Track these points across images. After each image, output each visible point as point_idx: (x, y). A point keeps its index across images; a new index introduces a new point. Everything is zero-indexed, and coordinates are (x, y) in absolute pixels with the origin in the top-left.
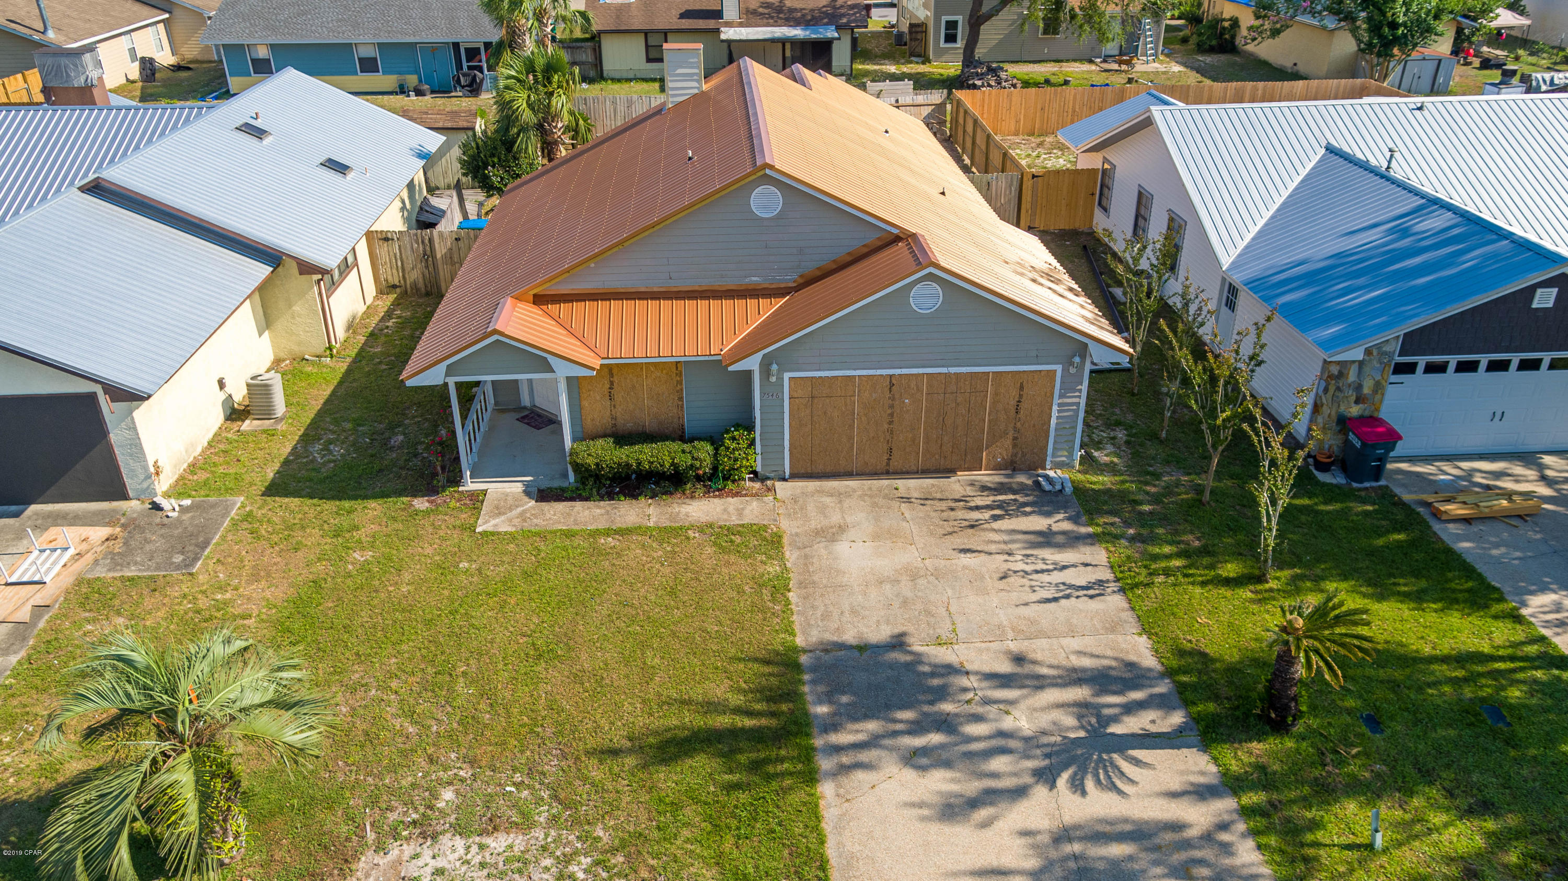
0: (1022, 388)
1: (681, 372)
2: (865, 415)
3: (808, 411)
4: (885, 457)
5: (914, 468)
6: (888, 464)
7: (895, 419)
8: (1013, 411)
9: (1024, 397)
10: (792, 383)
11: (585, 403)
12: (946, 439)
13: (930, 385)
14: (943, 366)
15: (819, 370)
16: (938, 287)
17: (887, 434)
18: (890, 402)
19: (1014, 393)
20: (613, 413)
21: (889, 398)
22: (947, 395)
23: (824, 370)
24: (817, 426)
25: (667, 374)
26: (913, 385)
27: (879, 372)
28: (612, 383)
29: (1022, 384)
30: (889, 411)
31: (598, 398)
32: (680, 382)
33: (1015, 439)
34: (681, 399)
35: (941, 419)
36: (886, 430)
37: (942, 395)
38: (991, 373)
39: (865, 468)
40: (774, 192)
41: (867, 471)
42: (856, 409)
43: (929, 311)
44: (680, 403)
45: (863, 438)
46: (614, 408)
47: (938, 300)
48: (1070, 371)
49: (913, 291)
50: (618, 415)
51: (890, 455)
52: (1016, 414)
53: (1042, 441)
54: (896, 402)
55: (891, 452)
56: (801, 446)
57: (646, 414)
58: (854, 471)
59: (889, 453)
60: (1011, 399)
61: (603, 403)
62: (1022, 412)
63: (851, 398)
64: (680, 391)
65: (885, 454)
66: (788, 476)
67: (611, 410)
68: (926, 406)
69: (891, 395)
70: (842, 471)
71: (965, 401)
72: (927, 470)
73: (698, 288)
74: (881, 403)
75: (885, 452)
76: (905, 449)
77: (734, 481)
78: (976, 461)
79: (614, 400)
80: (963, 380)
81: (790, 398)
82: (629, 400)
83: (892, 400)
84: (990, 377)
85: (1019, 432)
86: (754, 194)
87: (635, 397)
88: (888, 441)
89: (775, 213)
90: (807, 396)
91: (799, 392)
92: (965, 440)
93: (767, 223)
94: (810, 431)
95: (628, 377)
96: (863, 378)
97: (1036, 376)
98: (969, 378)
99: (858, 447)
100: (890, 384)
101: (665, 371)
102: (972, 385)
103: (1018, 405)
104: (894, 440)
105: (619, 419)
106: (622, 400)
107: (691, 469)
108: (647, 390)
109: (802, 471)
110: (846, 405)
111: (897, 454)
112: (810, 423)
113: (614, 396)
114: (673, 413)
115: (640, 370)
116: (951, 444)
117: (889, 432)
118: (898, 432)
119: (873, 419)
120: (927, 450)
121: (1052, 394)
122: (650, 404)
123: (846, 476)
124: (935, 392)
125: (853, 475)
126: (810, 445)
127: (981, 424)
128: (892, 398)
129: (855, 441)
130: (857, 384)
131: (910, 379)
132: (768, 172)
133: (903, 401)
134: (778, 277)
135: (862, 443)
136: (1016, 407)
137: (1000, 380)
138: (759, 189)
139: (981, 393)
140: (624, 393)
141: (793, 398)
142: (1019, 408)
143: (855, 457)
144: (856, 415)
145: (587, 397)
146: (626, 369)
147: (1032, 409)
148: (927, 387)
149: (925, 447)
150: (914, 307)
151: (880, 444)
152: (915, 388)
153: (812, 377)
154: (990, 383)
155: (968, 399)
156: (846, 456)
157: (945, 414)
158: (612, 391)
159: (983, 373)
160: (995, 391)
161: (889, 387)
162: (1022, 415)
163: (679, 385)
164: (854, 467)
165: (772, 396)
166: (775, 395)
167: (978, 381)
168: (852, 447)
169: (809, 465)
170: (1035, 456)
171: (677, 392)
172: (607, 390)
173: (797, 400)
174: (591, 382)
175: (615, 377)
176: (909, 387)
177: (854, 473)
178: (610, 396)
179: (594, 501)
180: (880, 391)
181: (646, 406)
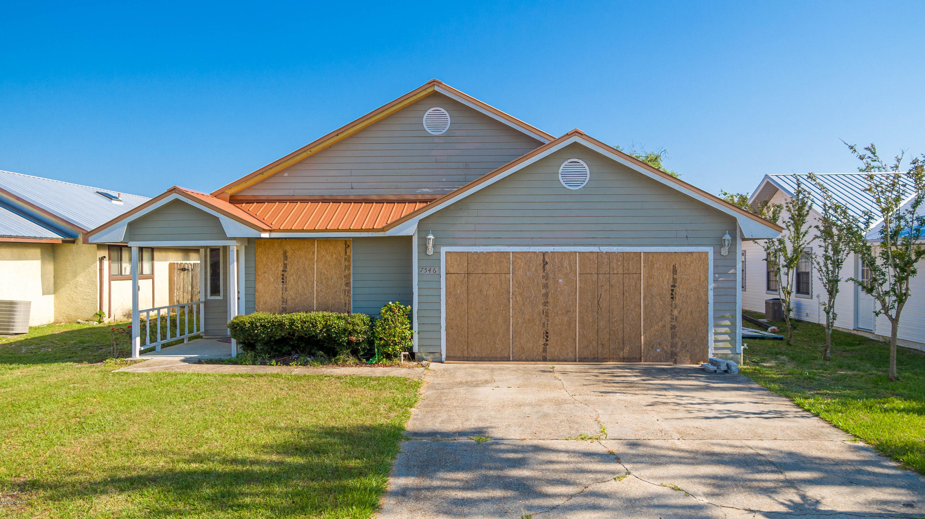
0: (675, 271)
1: (349, 257)
2: (521, 294)
3: (464, 288)
4: (542, 342)
5: (571, 355)
6: (545, 350)
7: (550, 300)
8: (669, 296)
9: (679, 281)
10: (449, 258)
11: (260, 286)
12: (602, 324)
13: (583, 265)
14: (595, 245)
15: (475, 245)
16: (585, 165)
17: (543, 316)
18: (544, 281)
19: (668, 275)
20: (285, 297)
21: (543, 277)
22: (601, 276)
23: (479, 245)
24: (473, 304)
25: (336, 259)
26: (566, 263)
27: (532, 249)
28: (285, 265)
29: (674, 266)
30: (544, 291)
31: (272, 280)
32: (348, 267)
33: (673, 327)
34: (348, 284)
35: (596, 301)
36: (541, 312)
37: (596, 276)
38: (642, 254)
39: (522, 354)
40: (443, 110)
41: (524, 358)
42: (511, 288)
43: (577, 188)
44: (347, 288)
45: (519, 319)
46: (286, 291)
47: (585, 178)
48: (722, 254)
49: (561, 168)
50: (289, 298)
51: (547, 340)
52: (671, 300)
53: (702, 330)
54: (551, 282)
55: (547, 337)
56: (457, 326)
57: (315, 299)
58: (511, 356)
59: (545, 337)
60: (666, 283)
61: (276, 285)
62: (677, 298)
63: (505, 276)
64: (347, 277)
65: (542, 339)
66: (444, 356)
67: (282, 293)
68: (580, 287)
69: (544, 274)
70: (499, 356)
71: (619, 283)
72: (585, 358)
73: (375, 198)
74: (536, 282)
75: (542, 336)
76: (561, 334)
77: (388, 356)
78: (635, 351)
79: (286, 283)
80: (615, 260)
81: (446, 274)
82: (300, 284)
83: (546, 280)
84: (642, 258)
85: (676, 320)
86: (426, 115)
87: (306, 281)
88: (544, 324)
89: (444, 131)
90: (463, 272)
91: (455, 267)
92: (621, 326)
93: (436, 140)
94: (466, 311)
95: (301, 261)
96: (517, 255)
97: (688, 259)
98: (621, 259)
99: (514, 330)
100: (544, 262)
101: (334, 256)
102: (625, 265)
103: (672, 290)
104: (549, 323)
105: (289, 302)
106: (293, 284)
107: (344, 334)
108: (317, 274)
109: (459, 355)
110: (501, 283)
111: (554, 339)
112: (466, 301)
113: (286, 278)
114: (340, 299)
115: (311, 253)
116: (608, 330)
117: (545, 314)
118: (553, 315)
119: (528, 300)
120: (582, 336)
121: (707, 279)
122: (319, 289)
123: (503, 361)
124: (589, 272)
125: (510, 361)
126: (467, 325)
127: (637, 310)
128: (546, 277)
129: (511, 323)
130: (511, 261)
131: (564, 257)
132: (437, 88)
133: (558, 281)
134: (446, 189)
135: (518, 326)
136: (671, 292)
137: (652, 262)
138: (430, 110)
139: (635, 275)
140: (296, 276)
141: (449, 273)
142: (674, 293)
143: (511, 340)
144: (511, 294)
145: (262, 279)
146: (300, 252)
147: (687, 296)
148: (580, 267)
149: (581, 332)
150: (563, 183)
151: (536, 327)
152: (568, 267)
153: (468, 252)
154: (642, 265)
155: (621, 281)
156: (502, 342)
157: (599, 296)
158: (285, 274)
159: (635, 253)
160: (648, 274)
161: (542, 265)
162: (677, 301)
163: (346, 270)
164: (511, 352)
165: (430, 271)
166: (432, 270)
167: (631, 262)
168: (509, 328)
169: (465, 347)
170: (696, 347)
171: (345, 277)
172: (280, 273)
173: (453, 275)
174: (267, 264)
175: (289, 259)
176: (562, 266)
177: (511, 359)
178: (283, 279)
179: (246, 364)
180: (534, 269)
181: (315, 291)
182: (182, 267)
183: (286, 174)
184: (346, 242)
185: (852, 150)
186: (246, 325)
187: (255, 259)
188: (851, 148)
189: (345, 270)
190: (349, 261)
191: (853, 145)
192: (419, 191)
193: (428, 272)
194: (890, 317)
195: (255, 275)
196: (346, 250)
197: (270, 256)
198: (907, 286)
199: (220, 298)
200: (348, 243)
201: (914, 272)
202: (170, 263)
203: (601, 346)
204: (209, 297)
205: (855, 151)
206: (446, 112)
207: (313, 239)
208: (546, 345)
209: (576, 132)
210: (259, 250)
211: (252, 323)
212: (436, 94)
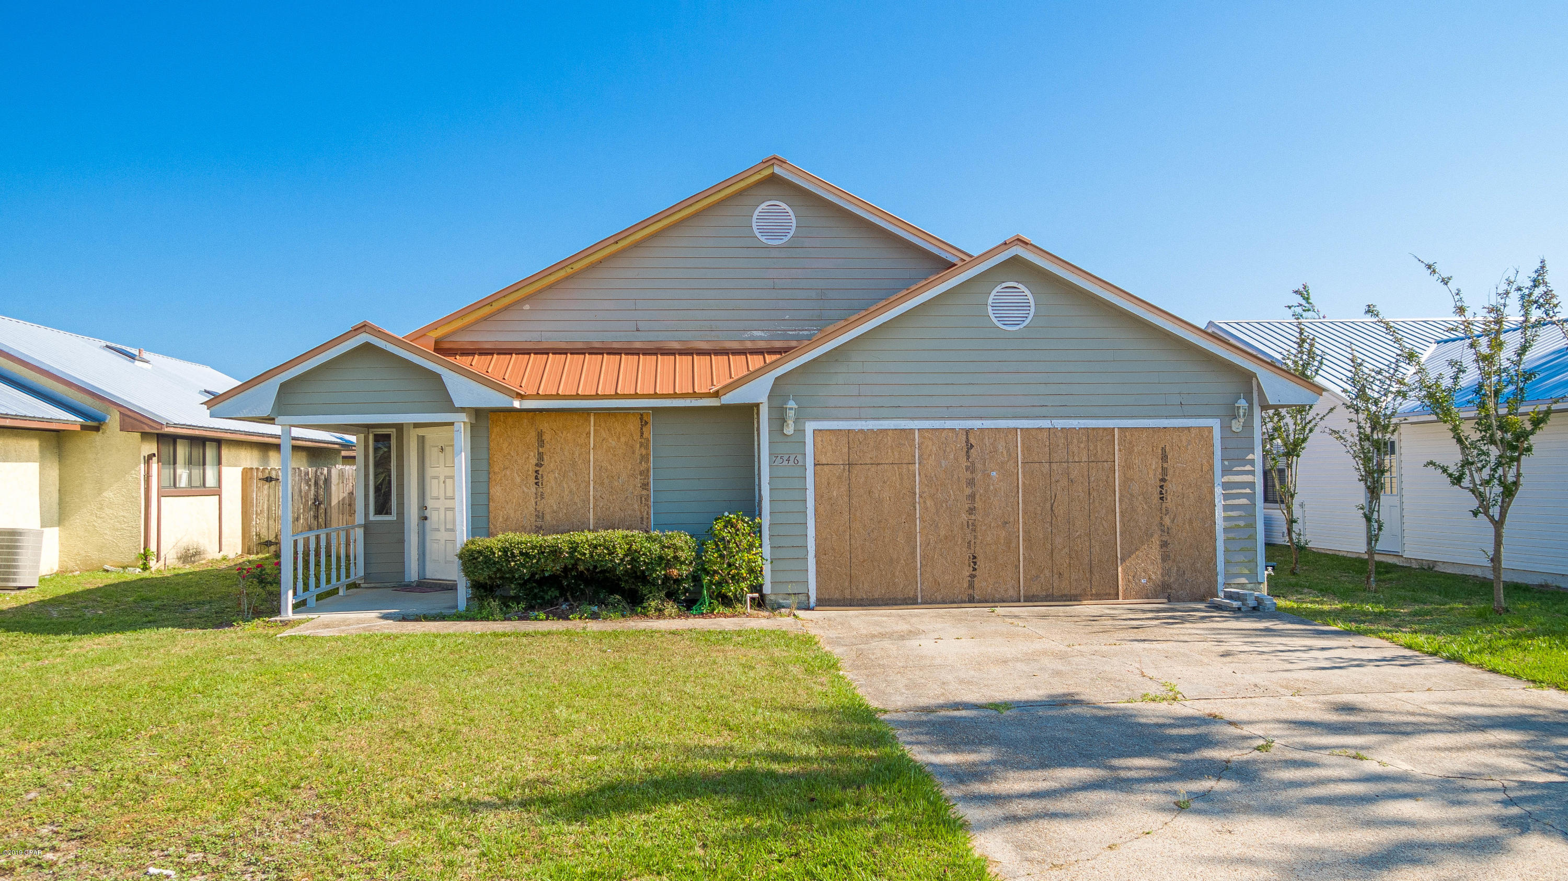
0: (1164, 458)
1: (648, 440)
2: (932, 496)
3: (844, 489)
4: (967, 572)
5: (1011, 592)
6: (971, 585)
7: (978, 504)
8: (1156, 496)
9: (1170, 472)
10: (819, 439)
11: (497, 491)
12: (1058, 541)
13: (1027, 449)
14: (1045, 417)
15: (860, 419)
16: (1027, 292)
17: (967, 531)
18: (969, 475)
19: (1155, 463)
20: (540, 508)
21: (967, 468)
22: (1054, 466)
23: (866, 419)
24: (858, 514)
25: (626, 444)
26: (1001, 447)
27: (949, 424)
28: (541, 456)
29: (1163, 449)
30: (968, 491)
31: (518, 480)
32: (645, 458)
33: (1164, 544)
34: (645, 486)
35: (1048, 505)
36: (965, 523)
37: (1047, 465)
38: (1116, 430)
39: (936, 592)
40: (784, 206)
41: (939, 598)
42: (917, 487)
43: (1017, 328)
44: (644, 492)
45: (930, 537)
46: (542, 498)
47: (1028, 312)
48: (1234, 429)
49: (992, 296)
50: (548, 510)
51: (975, 569)
52: (1160, 501)
53: (1206, 547)
54: (979, 476)
55: (975, 563)
56: (834, 549)
57: (591, 510)
58: (919, 596)
59: (972, 564)
60: (1151, 475)
61: (525, 489)
62: (1169, 498)
63: (908, 468)
64: (645, 473)
65: (966, 568)
66: (813, 599)
67: (536, 503)
68: (1024, 483)
69: (969, 464)
70: (900, 596)
71: (1083, 476)
72: (1033, 596)
73: (676, 346)
74: (956, 476)
75: (967, 562)
76: (996, 559)
77: (726, 601)
78: (1108, 582)
79: (542, 484)
80: (1075, 441)
81: (815, 465)
82: (565, 486)
83: (972, 473)
84: (1116, 437)
85: (1168, 533)
86: (757, 212)
87: (576, 481)
88: (969, 543)
89: (786, 239)
90: (841, 463)
91: (828, 455)
92: (1087, 544)
93: (775, 253)
94: (847, 524)
95: (567, 448)
96: (926, 434)
97: (1184, 438)
98: (1084, 438)
99: (922, 554)
100: (967, 445)
101: (623, 439)
102: (1091, 448)
103: (1161, 487)
104: (978, 541)
105: (548, 517)
106: (554, 486)
107: (660, 565)
108: (595, 469)
109: (837, 595)
110: (902, 479)
111: (985, 567)
112: (847, 509)
113: (542, 477)
114: (634, 510)
115: (585, 435)
116: (1067, 550)
117: (971, 527)
118: (984, 528)
119: (944, 505)
120: (1029, 561)
121: (1212, 467)
122: (599, 494)
123: (907, 604)
124: (1036, 459)
125: (916, 603)
126: (848, 548)
127: (1109, 518)
128: (971, 469)
129: (918, 544)
130: (917, 443)
131: (997, 436)
132: (777, 170)
133: (989, 475)
134: (790, 333)
135: (929, 547)
136: (1159, 489)
137: (1130, 443)
138: (763, 206)
139: (1105, 463)
140: (559, 474)
141: (819, 464)
142: (1164, 492)
143: (919, 571)
144: (918, 496)
145: (501, 479)
146: (565, 433)
147: (1183, 494)
148: (1022, 451)
149: (1027, 555)
150: (995, 320)
151: (957, 549)
152: (1005, 453)
153: (849, 430)
154: (1117, 447)
155: (1086, 473)
156: (905, 573)
157: (1053, 498)
158: (541, 469)
159: (1105, 429)
160: (1126, 461)
161: (965, 450)
162: (1170, 503)
163: (643, 463)
164: (919, 589)
165: (788, 460)
166: (792, 459)
167: (1099, 444)
168: (913, 553)
169: (847, 584)
170: (1199, 575)
171: (641, 473)
172: (532, 469)
173: (826, 468)
174: (509, 454)
175: (547, 446)
176: (996, 451)
177: (919, 600)
178: (536, 478)
179: (495, 620)
180: (952, 457)
181: (591, 498)
182: (266, 475)
183: (527, 307)
184: (642, 415)
185: (1430, 271)
187: (489, 444)
188: (1429, 267)
189: (641, 463)
190: (647, 448)
191: (1431, 263)
192: (747, 335)
193: (786, 463)
194: (1492, 519)
195: (489, 473)
196: (642, 429)
197: (514, 440)
198: (1518, 470)
199: (393, 517)
200: (645, 418)
201: (1529, 449)
202: (244, 469)
203: (1057, 576)
204: (372, 517)
205: (1434, 271)
206: (788, 209)
207: (586, 412)
208: (973, 576)
209: (1018, 240)
210: (495, 430)
212: (774, 180)
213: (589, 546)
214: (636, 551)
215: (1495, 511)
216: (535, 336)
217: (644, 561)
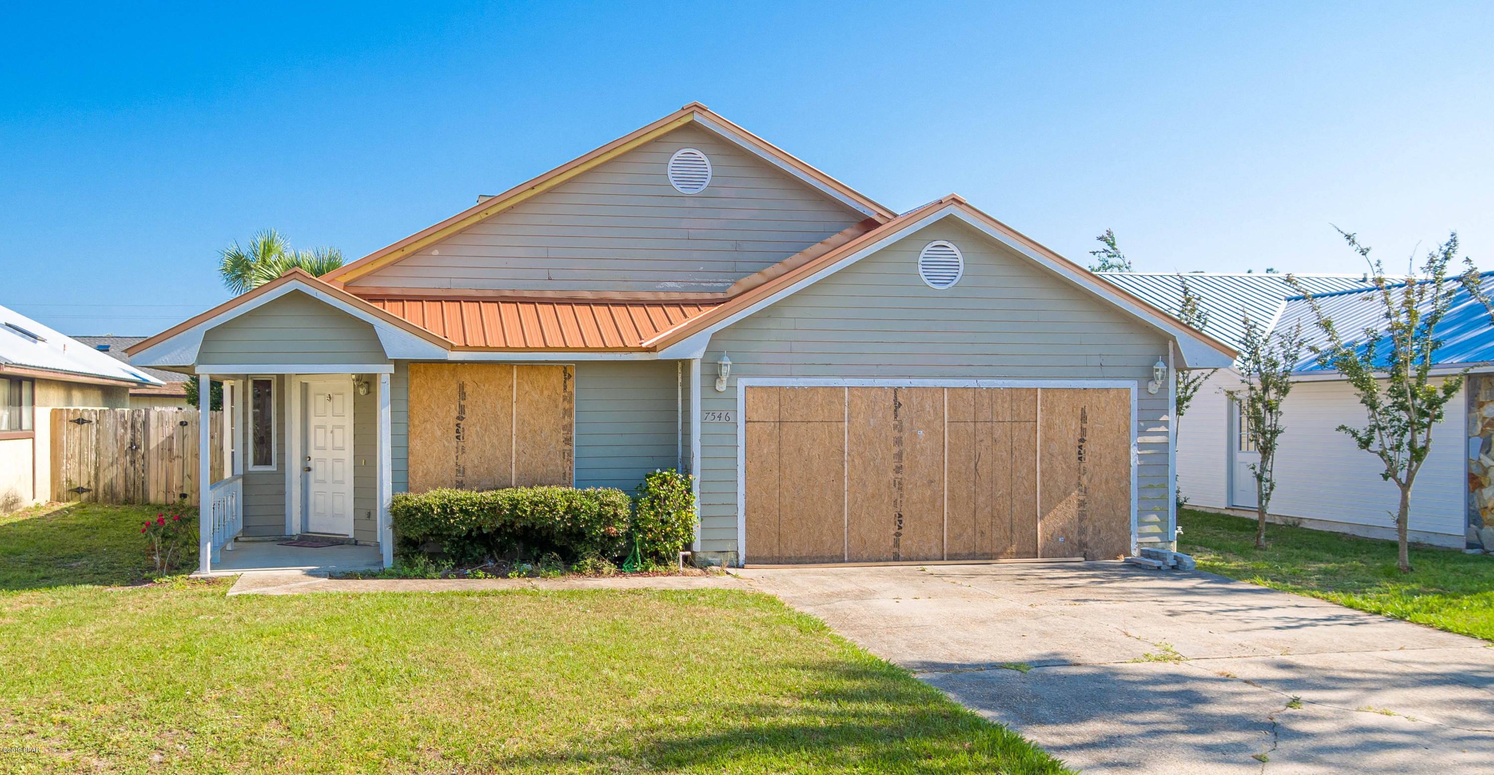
0: (1084, 418)
1: (571, 394)
2: (860, 455)
3: (774, 446)
4: (893, 529)
5: (936, 551)
6: (897, 544)
7: (905, 463)
8: (1075, 456)
9: (1089, 432)
10: (750, 396)
11: (416, 445)
12: (981, 499)
13: (953, 408)
14: (971, 377)
15: (791, 376)
16: (957, 251)
17: (894, 490)
18: (896, 433)
19: (1075, 424)
20: (460, 462)
21: (895, 427)
22: (979, 425)
23: (797, 376)
24: (788, 472)
25: (549, 397)
26: (928, 406)
27: (879, 382)
28: (462, 409)
29: (1083, 410)
30: (896, 450)
31: (439, 433)
32: (567, 412)
33: (1082, 504)
34: (568, 441)
35: (972, 465)
36: (892, 482)
37: (972, 425)
38: (1039, 391)
39: (862, 550)
40: (699, 154)
41: (865, 556)
42: (846, 445)
43: (947, 286)
44: (567, 447)
45: (858, 495)
46: (463, 452)
47: (957, 271)
48: (1150, 391)
49: (922, 255)
50: (469, 465)
51: (900, 528)
52: (1079, 461)
53: (1121, 507)
54: (906, 435)
55: (901, 522)
56: (764, 507)
57: (513, 465)
58: (846, 554)
59: (898, 523)
60: (1071, 436)
61: (446, 444)
62: (1087, 458)
63: (838, 426)
64: (568, 428)
65: (892, 526)
66: (742, 558)
67: (457, 457)
68: (949, 442)
69: (897, 423)
70: (827, 554)
71: (1006, 436)
72: (956, 554)
73: (589, 295)
74: (883, 435)
75: (892, 520)
76: (921, 518)
78: (1028, 541)
79: (463, 438)
80: (999, 401)
81: (746, 422)
82: (487, 440)
83: (900, 431)
84: (1039, 397)
85: (1085, 492)
86: (672, 160)
87: (497, 436)
88: (895, 501)
89: (702, 189)
90: (772, 420)
91: (759, 412)
92: (1009, 503)
93: (689, 203)
94: (777, 482)
95: (489, 400)
96: (856, 392)
97: (1103, 399)
98: (1008, 398)
99: (850, 512)
100: (895, 404)
101: (546, 393)
102: (1014, 408)
103: (1080, 447)
104: (904, 500)
105: (469, 472)
106: (476, 440)
107: (599, 523)
108: (517, 423)
109: (765, 553)
110: (831, 437)
111: (910, 526)
112: (777, 467)
113: (464, 431)
114: (556, 465)
115: (507, 387)
116: (989, 509)
117: (897, 486)
118: (910, 486)
119: (872, 464)
120: (954, 520)
121: (1128, 427)
122: (521, 449)
123: (834, 562)
124: (962, 418)
125: (843, 562)
126: (777, 506)
127: (1030, 477)
128: (899, 428)
129: (846, 502)
130: (846, 401)
131: (925, 395)
132: (697, 118)
133: (916, 434)
134: (704, 284)
135: (856, 505)
136: (1078, 449)
137: (1052, 403)
138: (679, 153)
139: (1027, 423)
140: (481, 428)
141: (750, 422)
142: (1082, 452)
143: (846, 529)
144: (846, 454)
145: (421, 432)
146: (487, 385)
147: (1101, 455)
148: (949, 410)
149: (951, 514)
150: (924, 279)
151: (884, 507)
152: (932, 412)
153: (780, 387)
154: (1039, 407)
155: (1009, 433)
156: (832, 531)
157: (977, 456)
158: (462, 423)
159: (1028, 389)
160: (1047, 421)
161: (893, 408)
162: (1087, 463)
163: (566, 417)
164: (846, 547)
165: (720, 417)
166: (723, 416)
167: (1022, 404)
168: (841, 512)
169: (776, 541)
170: (1113, 534)
171: (564, 428)
172: (453, 421)
173: (757, 425)
174: (429, 406)
175: (469, 398)
176: (923, 410)
177: (846, 559)
178: (457, 431)
180: (880, 415)
181: (514, 452)
182: (78, 417)
183: (436, 252)
184: (566, 369)
185: (1349, 241)
186: (433, 510)
187: (408, 396)
188: (1348, 237)
189: (564, 417)
190: (570, 402)
191: (1351, 233)
192: (660, 286)
193: (717, 419)
194: (1399, 482)
195: (408, 426)
196: (565, 382)
197: (435, 392)
198: (1428, 436)
199: (273, 468)
200: (569, 371)
201: (1439, 416)
202: (53, 410)
203: (979, 535)
204: (251, 468)
205: (1353, 242)
206: (704, 158)
207: (510, 364)
208: (898, 535)
209: (954, 199)
210: (415, 381)
211: (444, 507)
212: (691, 128)
213: (530, 503)
214: (576, 508)
215: (1402, 475)
216: (445, 283)
217: (584, 519)
